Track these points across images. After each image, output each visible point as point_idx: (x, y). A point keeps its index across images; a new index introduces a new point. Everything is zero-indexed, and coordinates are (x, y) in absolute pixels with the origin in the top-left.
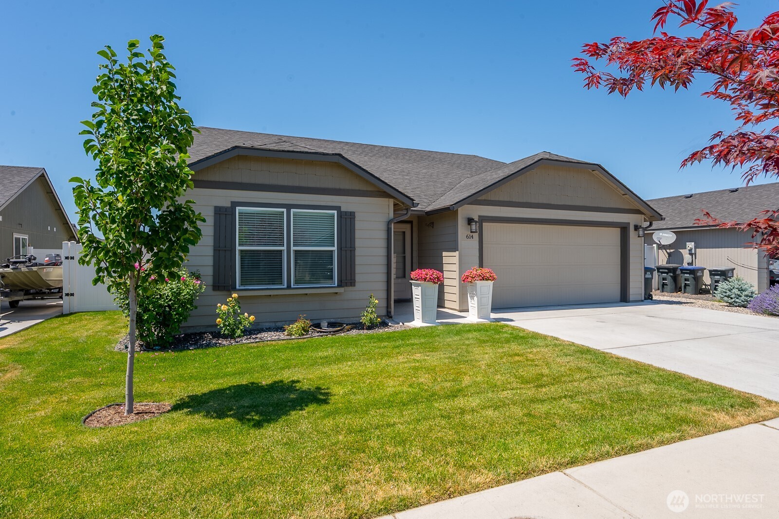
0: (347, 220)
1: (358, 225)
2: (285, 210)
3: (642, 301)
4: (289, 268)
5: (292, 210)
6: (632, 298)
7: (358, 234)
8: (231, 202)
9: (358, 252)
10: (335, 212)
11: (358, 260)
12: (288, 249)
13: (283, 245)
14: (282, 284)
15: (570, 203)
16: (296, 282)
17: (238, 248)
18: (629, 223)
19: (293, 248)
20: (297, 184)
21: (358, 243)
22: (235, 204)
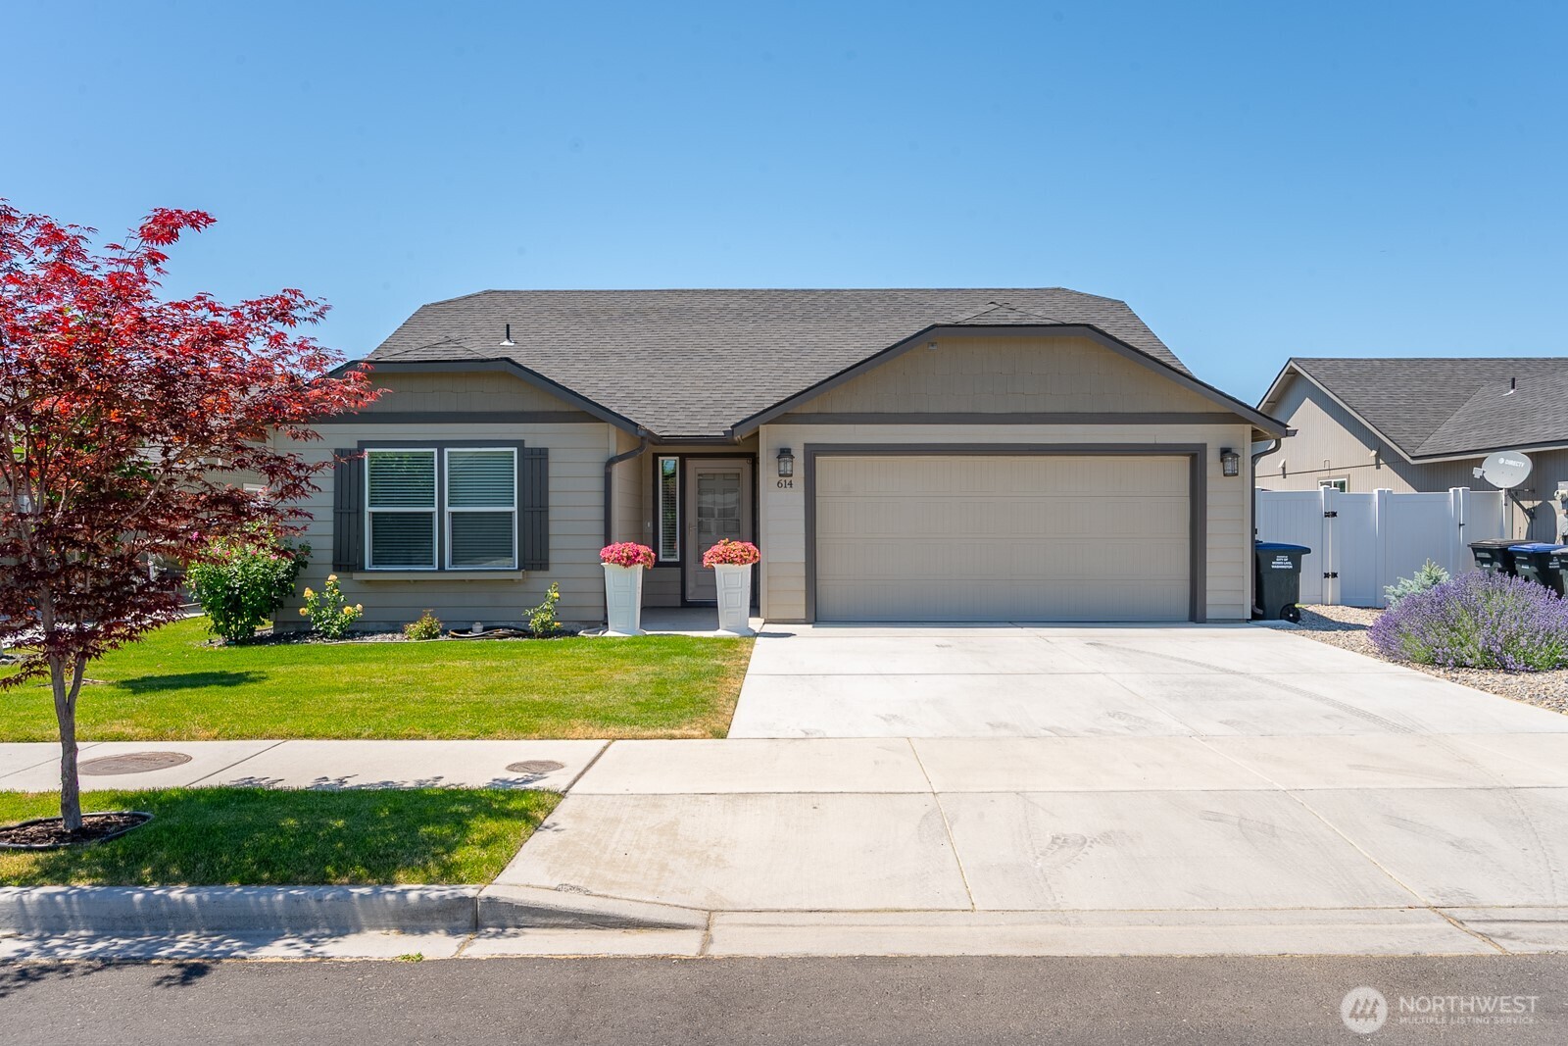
0: (536, 462)
1: (554, 470)
2: (435, 450)
3: (1248, 621)
4: (443, 538)
5: (446, 450)
6: (1210, 613)
7: (553, 485)
8: (359, 442)
9: (553, 514)
10: (515, 450)
11: (553, 528)
12: (443, 510)
13: (433, 505)
14: (432, 564)
15: (1031, 409)
16: (454, 562)
17: (368, 509)
18: (1205, 445)
19: (448, 509)
20: (453, 408)
21: (553, 500)
22: (363, 445)
